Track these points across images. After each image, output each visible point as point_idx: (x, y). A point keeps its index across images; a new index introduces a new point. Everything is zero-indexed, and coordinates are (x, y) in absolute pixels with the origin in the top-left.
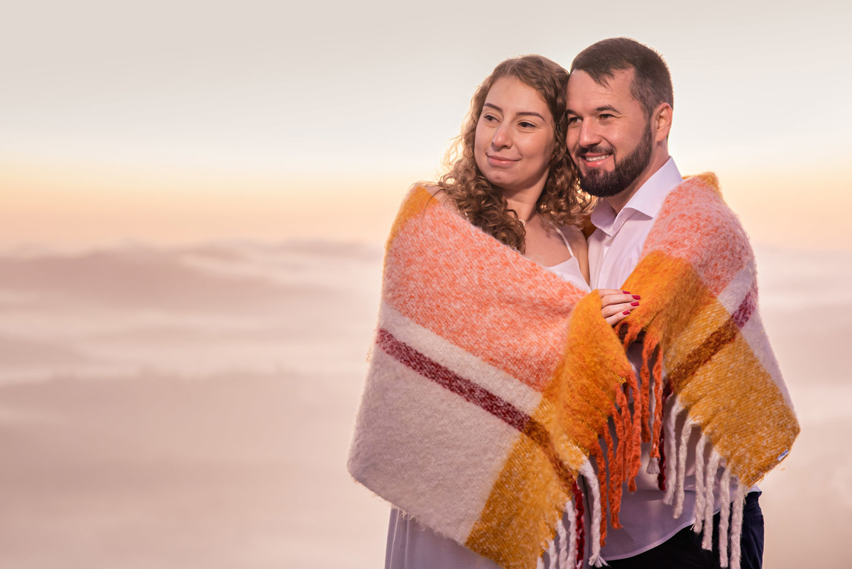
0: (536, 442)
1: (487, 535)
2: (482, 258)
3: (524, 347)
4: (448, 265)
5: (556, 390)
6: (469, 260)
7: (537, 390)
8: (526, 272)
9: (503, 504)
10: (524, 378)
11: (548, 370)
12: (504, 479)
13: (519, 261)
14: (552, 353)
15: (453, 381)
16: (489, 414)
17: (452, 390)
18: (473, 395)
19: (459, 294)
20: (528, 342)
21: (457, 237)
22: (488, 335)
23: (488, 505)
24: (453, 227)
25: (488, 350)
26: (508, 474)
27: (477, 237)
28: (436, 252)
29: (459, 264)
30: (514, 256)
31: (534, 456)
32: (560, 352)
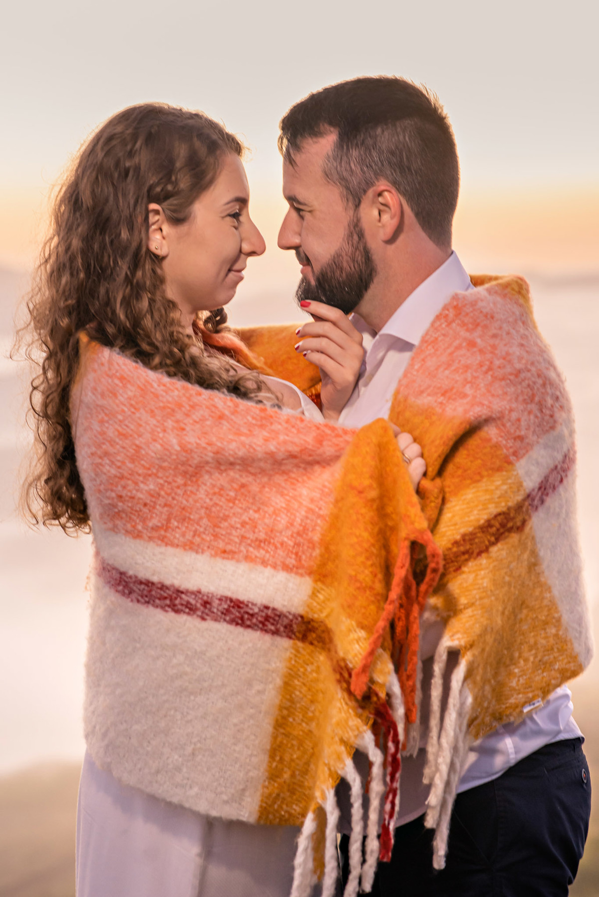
0: (316, 646)
1: (282, 795)
2: (179, 416)
3: (267, 521)
4: (124, 435)
5: (330, 566)
6: (158, 421)
7: (302, 575)
8: (254, 422)
9: (292, 745)
10: (279, 563)
11: (310, 541)
12: (285, 712)
13: (239, 410)
14: (310, 516)
15: (176, 599)
16: (240, 629)
17: (177, 611)
18: (210, 610)
19: (149, 469)
20: (271, 510)
21: (130, 393)
22: (208, 516)
23: (272, 757)
24: (122, 378)
25: (215, 540)
26: (288, 704)
27: (162, 387)
28: (102, 422)
29: (141, 429)
30: (230, 404)
31: (318, 667)
32: (321, 512)
